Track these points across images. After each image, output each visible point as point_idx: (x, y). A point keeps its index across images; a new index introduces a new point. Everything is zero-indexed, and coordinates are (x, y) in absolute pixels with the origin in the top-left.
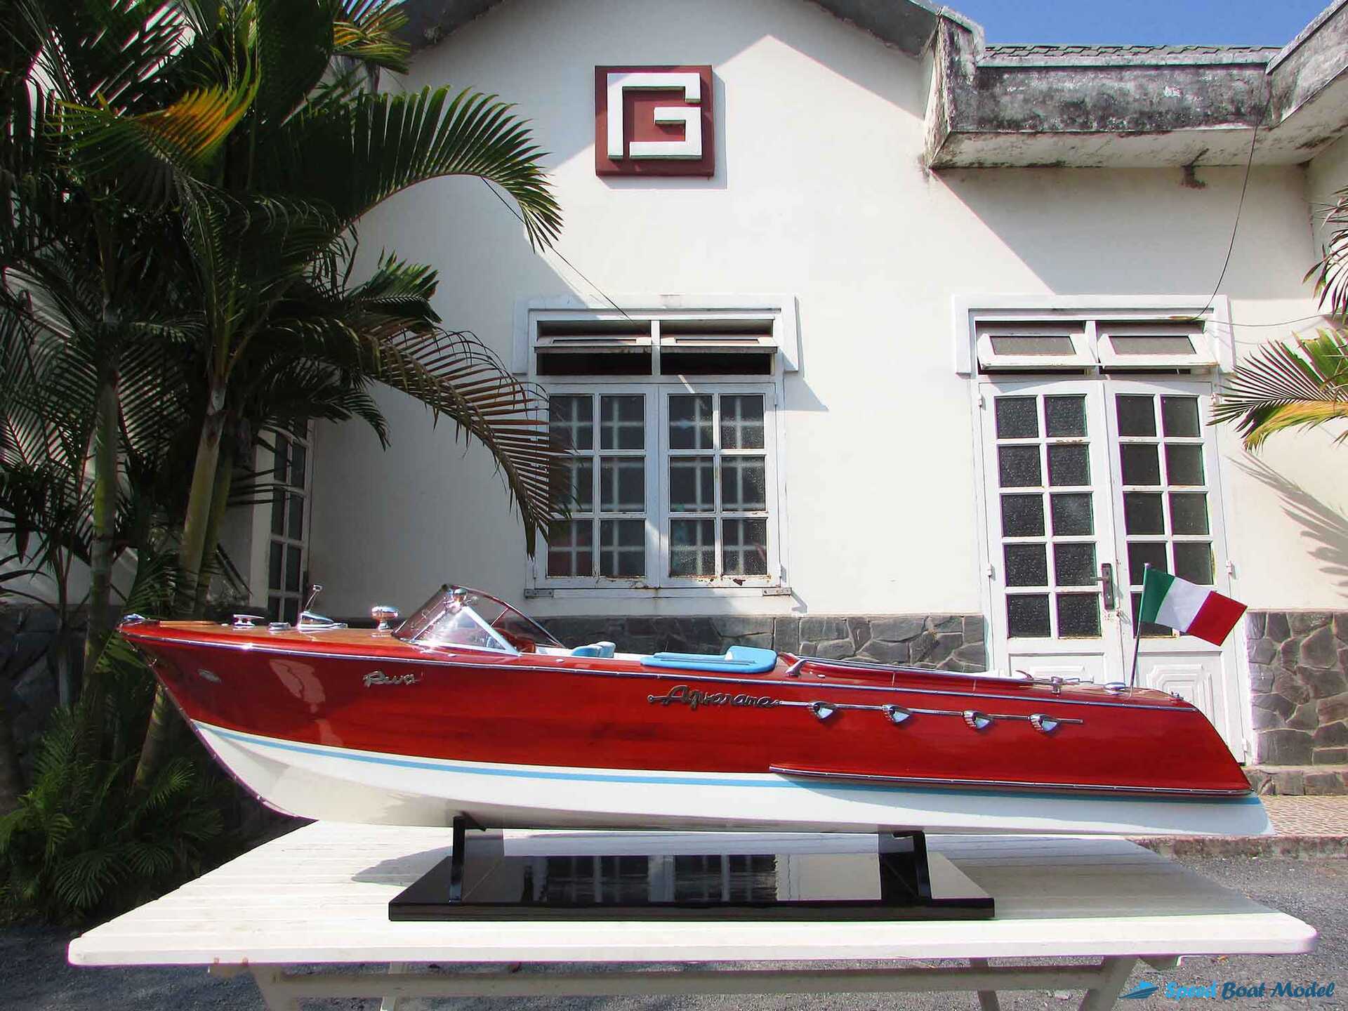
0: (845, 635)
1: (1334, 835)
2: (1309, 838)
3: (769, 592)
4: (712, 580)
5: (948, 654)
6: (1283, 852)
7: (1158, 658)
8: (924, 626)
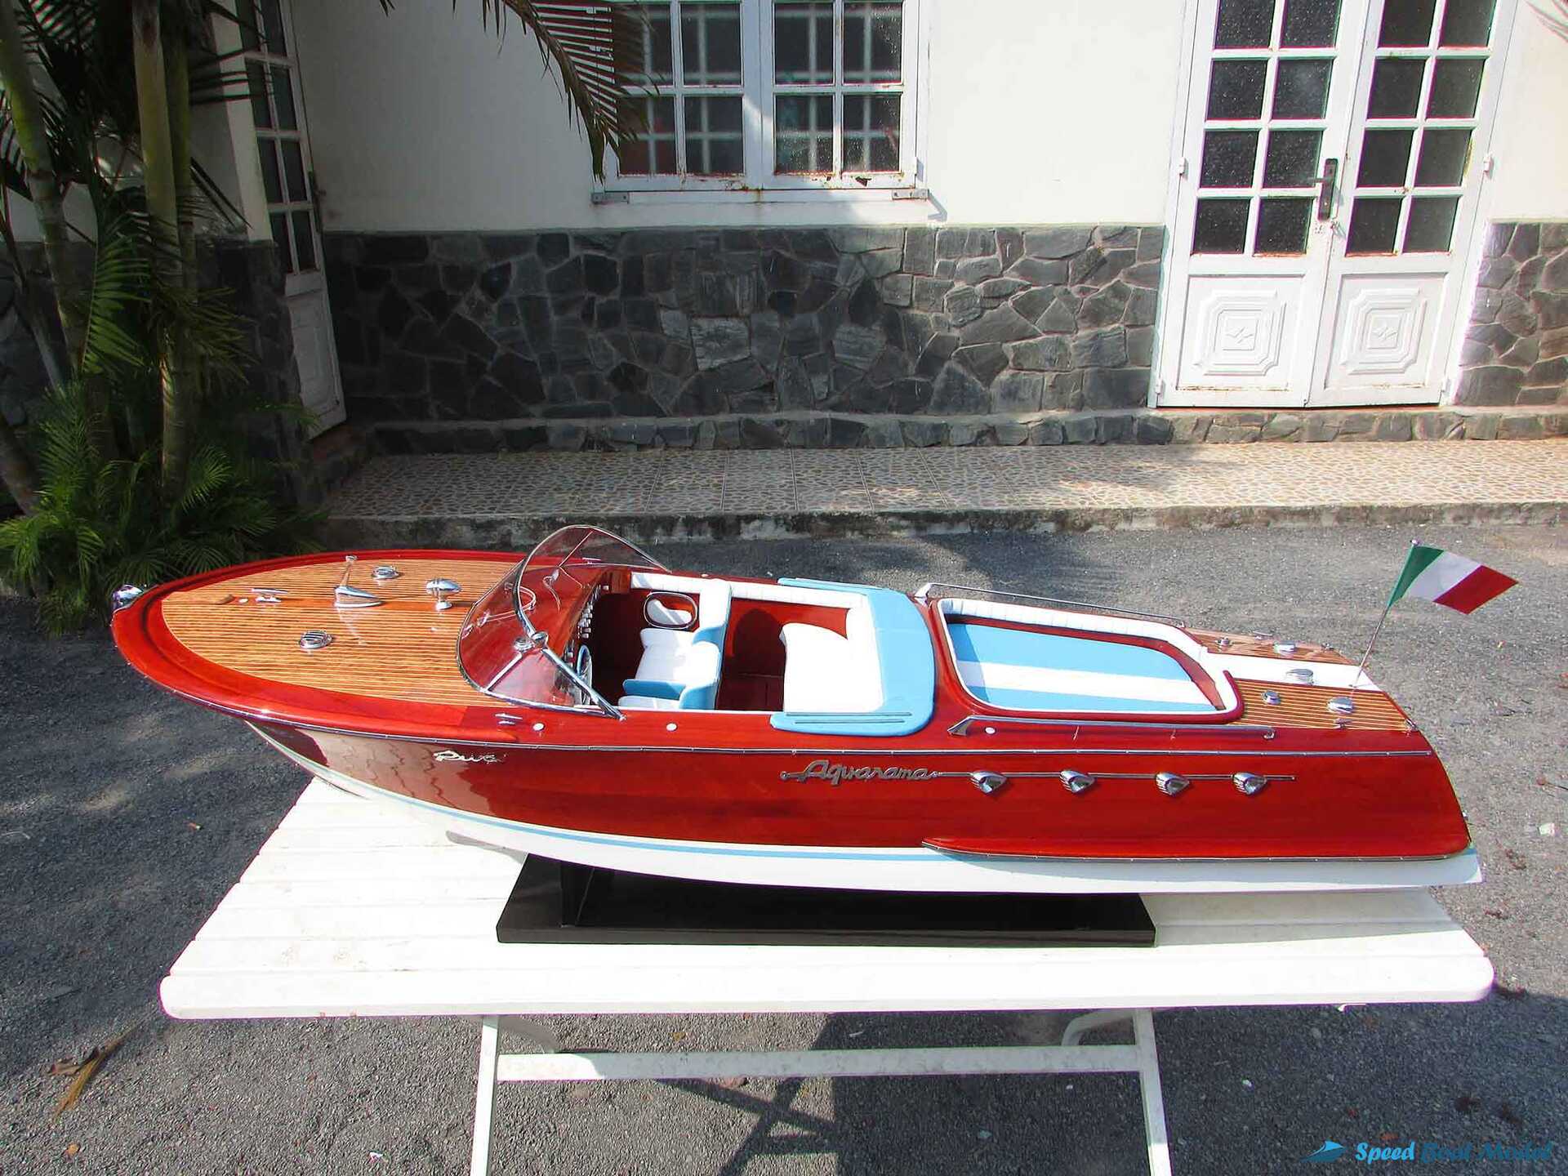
0: (991, 251)
1: (1515, 501)
2: (1488, 504)
3: (901, 194)
4: (829, 179)
5: (1116, 275)
6: (1455, 519)
7: (1369, 281)
8: (1090, 238)
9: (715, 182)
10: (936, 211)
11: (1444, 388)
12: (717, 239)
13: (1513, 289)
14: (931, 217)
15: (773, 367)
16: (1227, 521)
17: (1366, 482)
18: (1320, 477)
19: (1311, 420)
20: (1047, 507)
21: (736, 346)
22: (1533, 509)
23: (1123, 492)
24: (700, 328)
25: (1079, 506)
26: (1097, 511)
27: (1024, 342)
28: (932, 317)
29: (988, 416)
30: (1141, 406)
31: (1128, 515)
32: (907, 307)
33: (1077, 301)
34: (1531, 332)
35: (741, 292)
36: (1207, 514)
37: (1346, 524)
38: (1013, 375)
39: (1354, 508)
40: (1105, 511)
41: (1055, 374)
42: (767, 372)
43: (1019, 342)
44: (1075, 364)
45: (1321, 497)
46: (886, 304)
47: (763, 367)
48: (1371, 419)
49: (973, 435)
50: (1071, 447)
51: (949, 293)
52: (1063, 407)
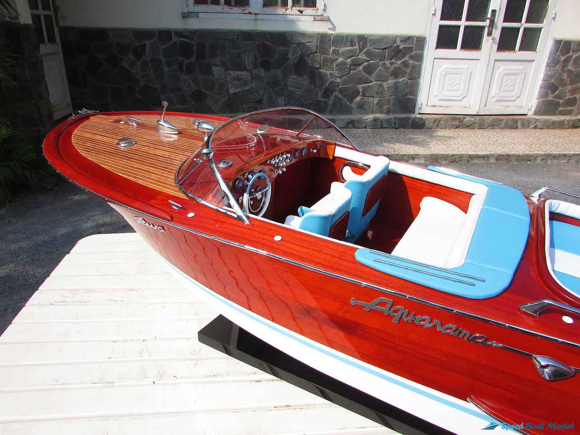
0: (354, 45)
1: (565, 153)
2: (555, 154)
3: (317, 18)
4: (286, 10)
5: (404, 57)
6: (541, 160)
7: (505, 63)
8: (395, 41)
9: (236, 10)
10: (331, 26)
11: (530, 108)
12: (238, 35)
13: (559, 68)
14: (329, 29)
15: (261, 93)
16: (453, 160)
17: (505, 145)
18: (486, 143)
19: (479, 120)
21: (246, 84)
22: (571, 156)
23: (410, 148)
24: (230, 75)
25: (393, 153)
26: (401, 155)
27: (366, 84)
28: (328, 73)
29: (351, 116)
30: (413, 113)
31: (414, 157)
32: (319, 68)
33: (389, 67)
34: (565, 85)
35: (248, 59)
36: (445, 157)
37: (499, 162)
38: (361, 99)
39: (503, 155)
40: (404, 155)
41: (379, 98)
42: (259, 95)
43: (363, 85)
44: (387, 95)
45: (489, 150)
46: (310, 67)
47: (257, 93)
48: (502, 120)
49: (345, 123)
50: (385, 130)
51: (336, 62)
52: (382, 113)
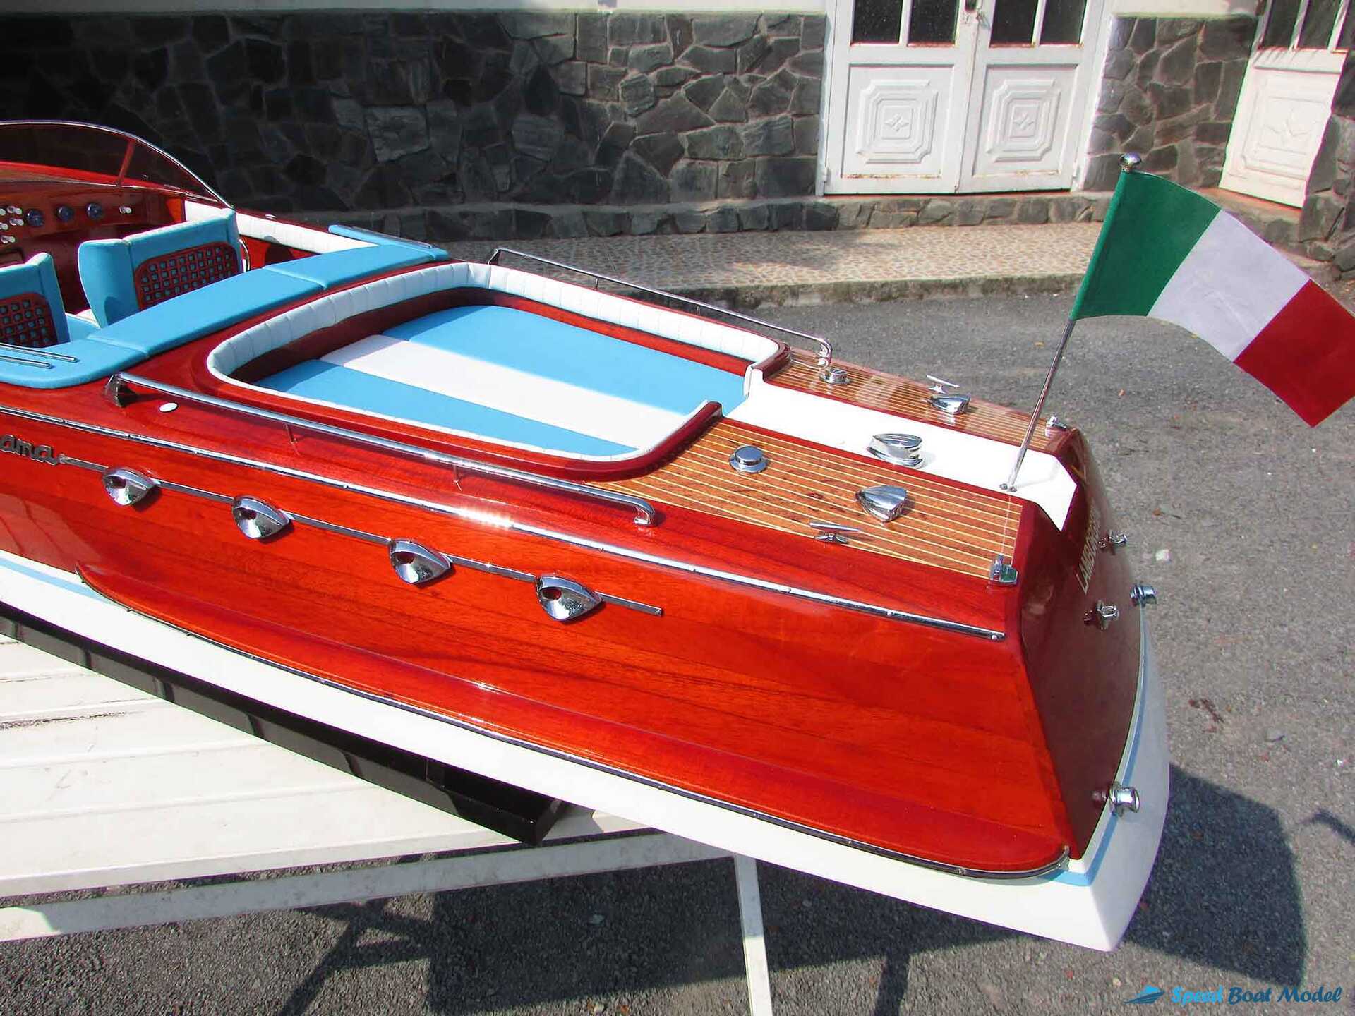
0: (662, 38)
5: (781, 64)
7: (1010, 72)
8: (756, 26)
11: (1074, 175)
12: (385, 23)
13: (1133, 81)
14: (601, 3)
15: (453, 158)
16: (885, 295)
17: (1008, 257)
18: (968, 255)
19: (962, 205)
20: (719, 286)
21: (414, 137)
23: (791, 272)
24: (375, 119)
25: (748, 283)
26: (766, 289)
27: (698, 131)
28: (607, 106)
29: (667, 205)
30: (809, 194)
31: (794, 292)
32: (582, 96)
33: (746, 90)
34: (1149, 121)
35: (415, 79)
36: (867, 289)
37: (990, 295)
38: (689, 165)
39: (997, 280)
40: (773, 288)
41: (729, 162)
42: (448, 163)
43: (693, 131)
44: (747, 152)
45: (968, 270)
46: (562, 93)
47: (443, 158)
48: (1013, 204)
49: (653, 223)
50: (746, 234)
51: (623, 81)
52: (738, 195)
